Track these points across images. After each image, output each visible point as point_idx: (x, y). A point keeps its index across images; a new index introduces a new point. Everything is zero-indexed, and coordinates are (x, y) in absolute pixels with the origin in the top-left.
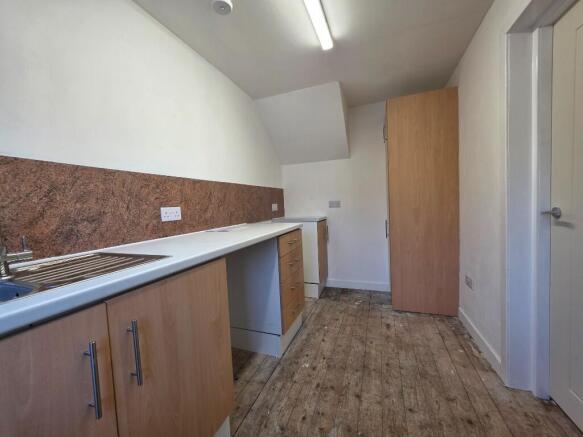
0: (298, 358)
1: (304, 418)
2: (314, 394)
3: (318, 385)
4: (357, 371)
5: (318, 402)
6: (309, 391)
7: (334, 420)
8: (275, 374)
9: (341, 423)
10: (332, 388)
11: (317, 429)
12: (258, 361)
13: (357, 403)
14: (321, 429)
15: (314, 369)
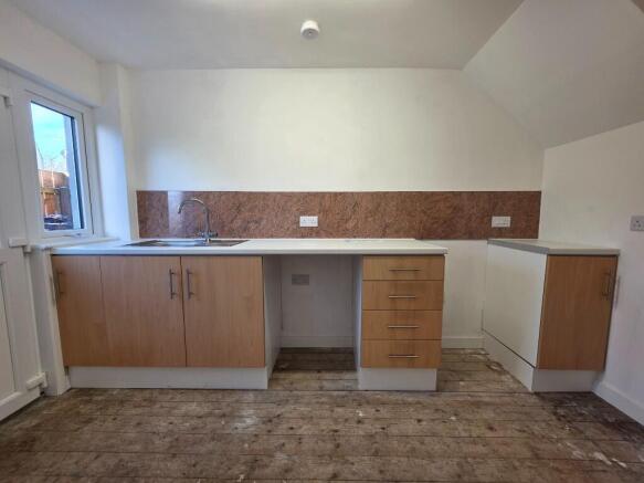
0: (368, 403)
1: (292, 428)
2: (323, 431)
3: (336, 431)
4: (381, 472)
5: (314, 435)
6: (326, 425)
7: (296, 454)
8: (335, 393)
9: (294, 462)
10: (338, 446)
11: (282, 441)
12: (347, 376)
13: (324, 477)
14: (283, 445)
15: (359, 422)
